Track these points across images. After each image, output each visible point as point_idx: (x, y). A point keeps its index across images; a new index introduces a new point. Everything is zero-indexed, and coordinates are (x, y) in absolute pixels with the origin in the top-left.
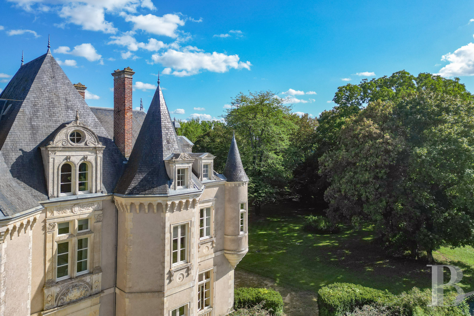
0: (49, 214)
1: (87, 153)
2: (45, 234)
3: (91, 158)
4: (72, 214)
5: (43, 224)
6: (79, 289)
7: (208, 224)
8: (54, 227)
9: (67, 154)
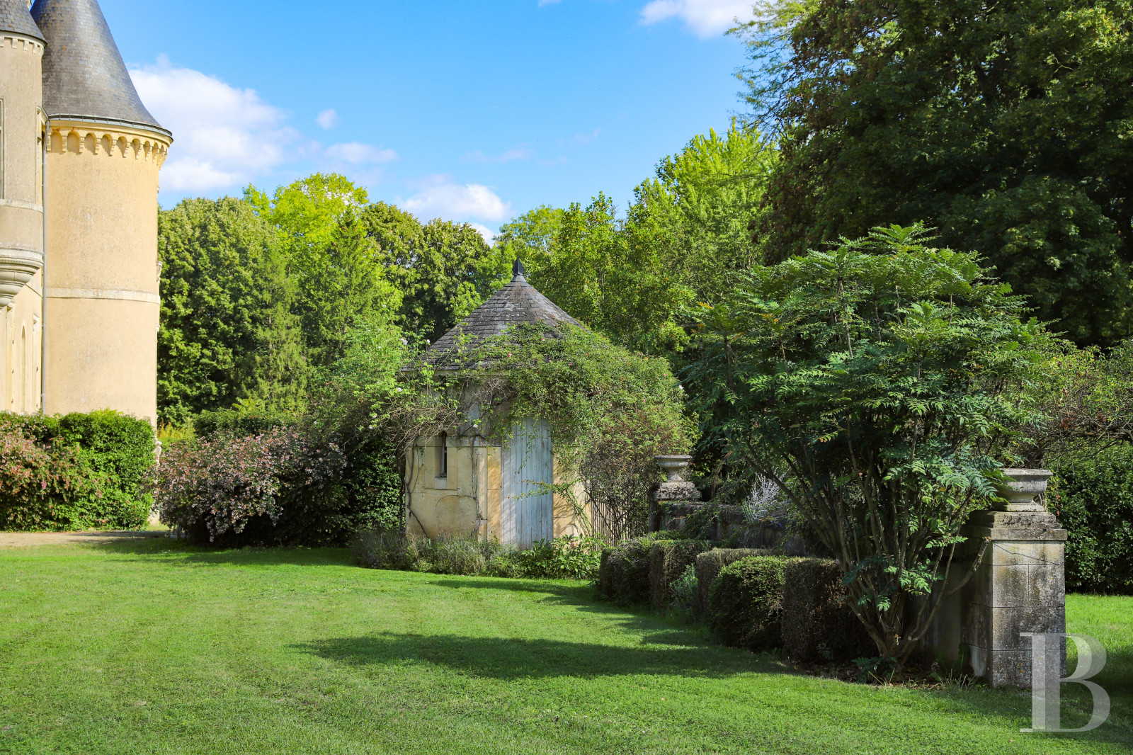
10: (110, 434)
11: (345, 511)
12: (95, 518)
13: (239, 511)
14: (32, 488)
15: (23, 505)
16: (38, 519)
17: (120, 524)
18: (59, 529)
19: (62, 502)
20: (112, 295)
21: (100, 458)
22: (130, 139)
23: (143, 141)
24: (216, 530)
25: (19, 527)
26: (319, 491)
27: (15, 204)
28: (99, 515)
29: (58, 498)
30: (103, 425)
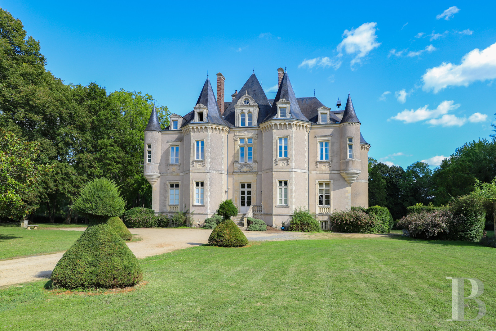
0: (235, 134)
1: (250, 108)
2: (234, 141)
3: (252, 110)
4: (244, 135)
5: (233, 137)
6: (247, 167)
7: (326, 152)
8: (237, 139)
9: (242, 108)
10: (381, 212)
11: (463, 231)
12: (378, 231)
13: (437, 231)
14: (366, 224)
15: (364, 228)
16: (367, 231)
17: (383, 232)
18: (371, 233)
19: (372, 227)
20: (360, 181)
21: (379, 217)
22: (363, 147)
23: (366, 147)
24: (429, 235)
25: (363, 233)
26: (457, 226)
27: (356, 160)
28: (379, 230)
29: (371, 226)
30: (380, 209)
